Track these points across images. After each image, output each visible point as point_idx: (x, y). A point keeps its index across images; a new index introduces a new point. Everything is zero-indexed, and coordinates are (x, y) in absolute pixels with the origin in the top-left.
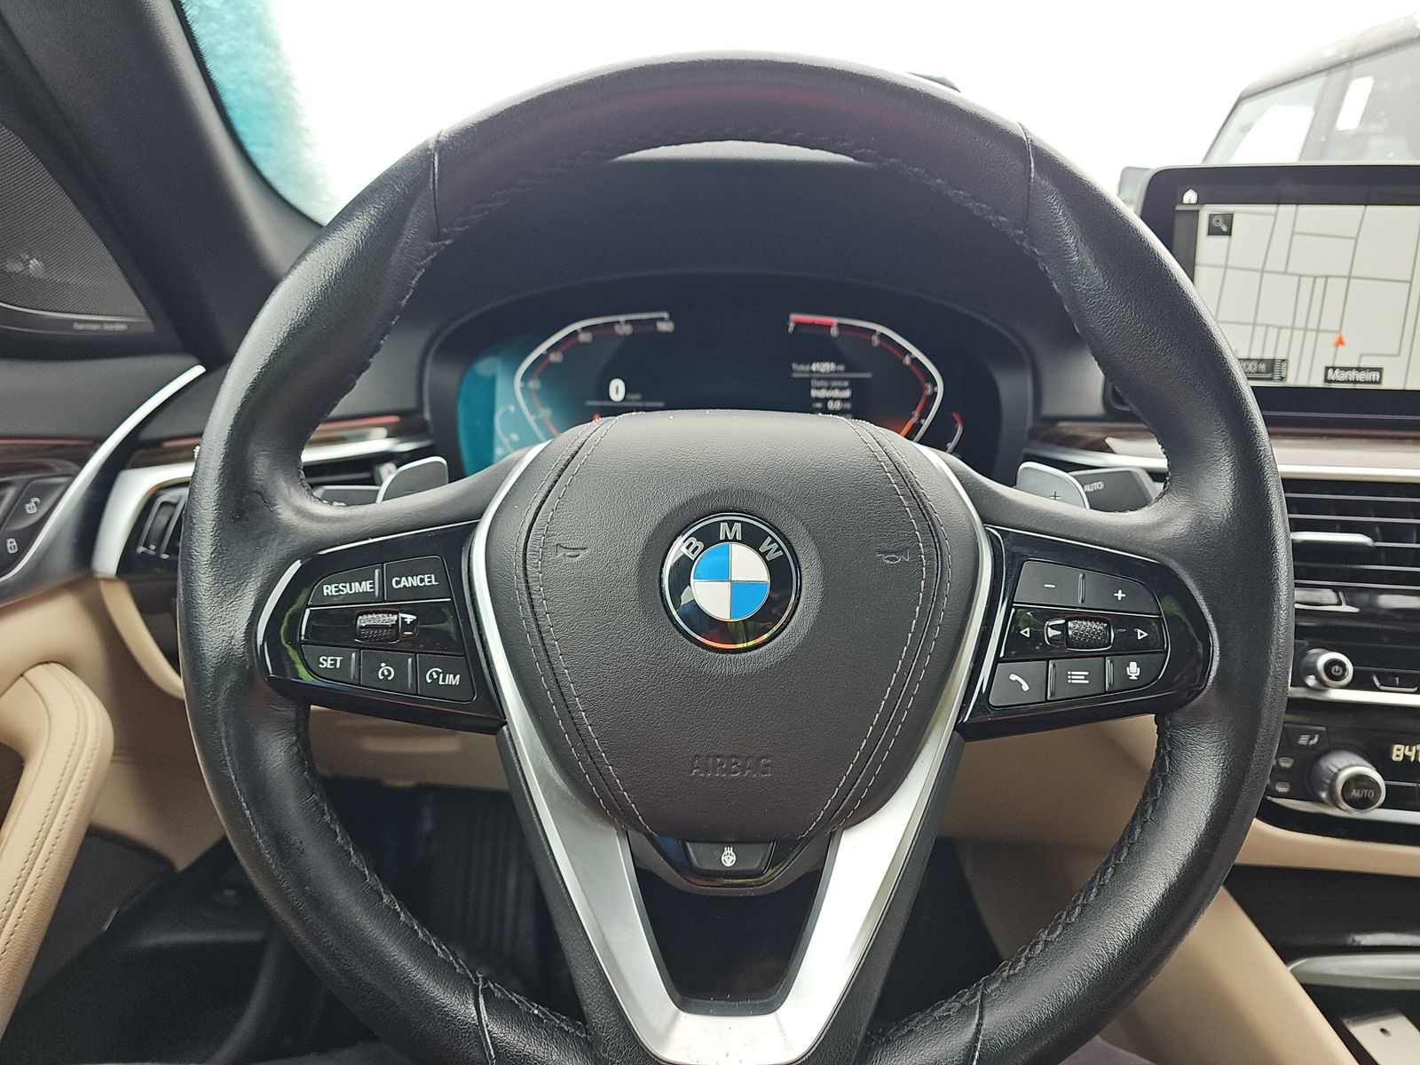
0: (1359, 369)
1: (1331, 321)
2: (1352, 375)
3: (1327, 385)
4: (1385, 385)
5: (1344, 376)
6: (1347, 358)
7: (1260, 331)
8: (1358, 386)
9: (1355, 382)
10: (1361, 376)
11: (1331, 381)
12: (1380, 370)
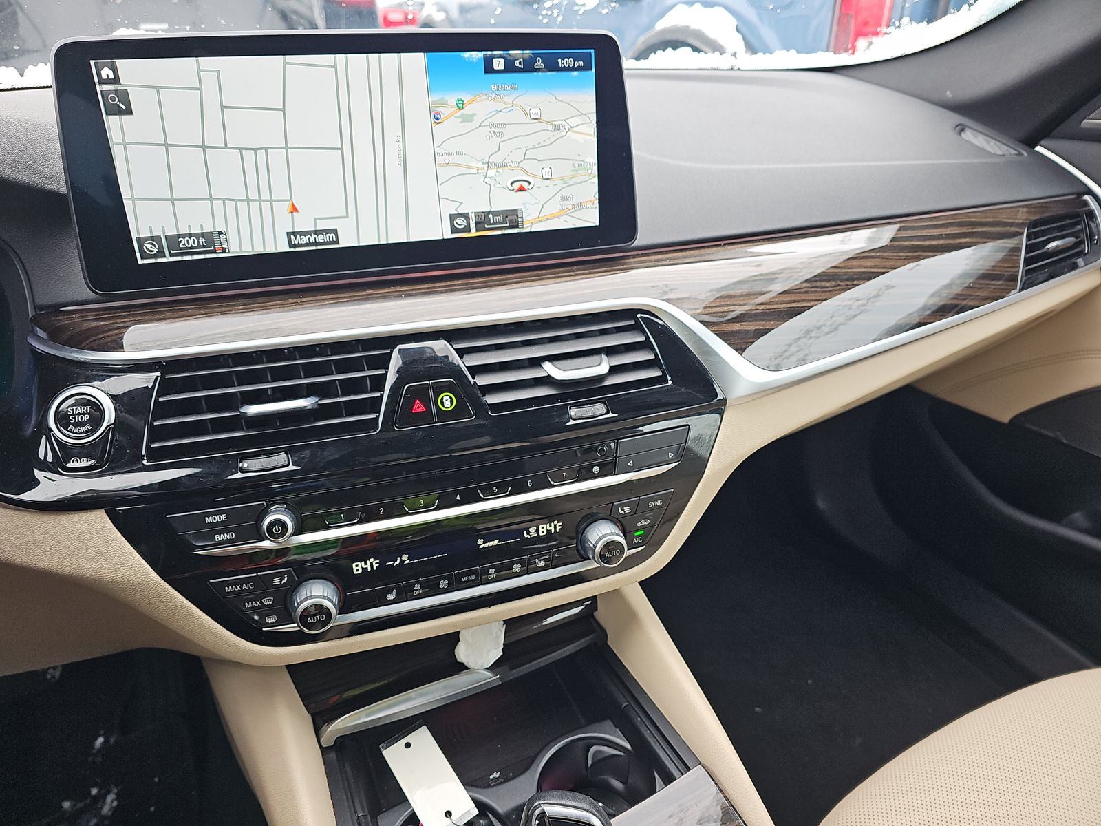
0: (316, 232)
1: (280, 191)
2: (312, 238)
3: (292, 250)
4: (342, 244)
5: (304, 240)
6: (304, 223)
7: (218, 205)
8: (319, 247)
9: (316, 244)
10: (320, 238)
11: (295, 246)
12: (335, 231)
